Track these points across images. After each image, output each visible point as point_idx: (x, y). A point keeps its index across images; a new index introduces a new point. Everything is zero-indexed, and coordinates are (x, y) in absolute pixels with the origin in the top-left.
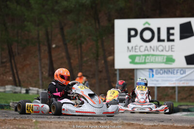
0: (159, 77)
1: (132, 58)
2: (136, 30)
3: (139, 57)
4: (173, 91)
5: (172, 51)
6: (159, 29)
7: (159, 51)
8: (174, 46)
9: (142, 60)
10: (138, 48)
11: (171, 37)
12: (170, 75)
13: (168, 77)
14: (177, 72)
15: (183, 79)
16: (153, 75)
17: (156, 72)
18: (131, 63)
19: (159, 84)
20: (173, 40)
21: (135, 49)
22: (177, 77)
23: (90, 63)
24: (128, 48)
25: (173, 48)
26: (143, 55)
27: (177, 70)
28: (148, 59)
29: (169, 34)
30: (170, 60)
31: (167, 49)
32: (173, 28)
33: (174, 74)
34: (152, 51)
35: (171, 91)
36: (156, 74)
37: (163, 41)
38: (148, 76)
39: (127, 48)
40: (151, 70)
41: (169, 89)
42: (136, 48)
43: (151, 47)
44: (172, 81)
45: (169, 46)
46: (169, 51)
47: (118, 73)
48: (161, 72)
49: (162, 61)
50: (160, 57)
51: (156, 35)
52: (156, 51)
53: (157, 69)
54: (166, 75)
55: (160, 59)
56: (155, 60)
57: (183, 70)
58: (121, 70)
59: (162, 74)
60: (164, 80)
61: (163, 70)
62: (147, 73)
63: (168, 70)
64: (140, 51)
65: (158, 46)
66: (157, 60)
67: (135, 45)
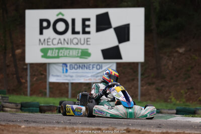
0: (73, 73)
2: (48, 21)
3: (52, 51)
4: (87, 88)
5: (87, 44)
6: (73, 21)
7: (74, 44)
9: (55, 54)
10: (51, 40)
11: (87, 29)
12: (86, 70)
13: (83, 73)
14: (93, 67)
15: (99, 75)
16: (67, 70)
17: (70, 67)
18: (43, 57)
19: (73, 80)
20: (89, 33)
21: (48, 42)
22: (93, 73)
24: (40, 40)
25: (89, 41)
26: (56, 49)
27: (93, 65)
28: (62, 53)
29: (84, 26)
30: (85, 54)
31: (82, 42)
32: (89, 20)
33: (90, 69)
35: (85, 87)
36: (70, 69)
37: (78, 33)
38: (62, 71)
39: (38, 40)
40: (65, 64)
41: (83, 85)
42: (49, 40)
43: (64, 40)
44: (88, 77)
46: (84, 44)
47: (29, 67)
48: (76, 67)
49: (77, 55)
50: (74, 51)
51: (70, 26)
52: (71, 44)
53: (71, 64)
54: (80, 70)
55: (74, 53)
56: (69, 54)
57: (99, 65)
58: (31, 64)
59: (77, 69)
60: (78, 76)
61: (78, 65)
62: (60, 68)
63: (83, 64)
64: (53, 44)
65: (72, 38)
66: (71, 54)
67: (48, 37)
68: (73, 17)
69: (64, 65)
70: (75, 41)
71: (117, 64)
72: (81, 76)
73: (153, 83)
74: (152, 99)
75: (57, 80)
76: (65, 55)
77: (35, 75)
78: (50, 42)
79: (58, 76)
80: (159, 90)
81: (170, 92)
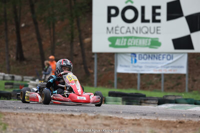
0: (142, 63)
1: (112, 41)
2: (116, 9)
3: (120, 40)
4: (159, 79)
5: (157, 33)
6: (143, 8)
8: (160, 27)
9: (123, 43)
10: (119, 29)
11: (157, 18)
12: (155, 61)
13: (152, 63)
14: (163, 58)
16: (136, 60)
17: (139, 57)
18: (110, 46)
19: (142, 71)
20: (159, 21)
21: (116, 30)
22: (163, 63)
23: (64, 45)
24: (108, 28)
25: (159, 30)
26: (125, 38)
27: (163, 55)
28: (131, 42)
29: (154, 14)
31: (152, 31)
32: (159, 7)
33: (160, 60)
34: (135, 32)
35: (156, 79)
36: (139, 59)
37: (148, 21)
38: (130, 61)
39: (106, 29)
40: (134, 54)
41: (154, 77)
42: (117, 29)
43: (133, 28)
44: (158, 67)
45: (154, 28)
46: (154, 33)
47: (95, 57)
48: (145, 57)
49: (146, 45)
50: (144, 40)
51: (139, 14)
52: (140, 33)
53: (140, 54)
54: (150, 61)
55: (144, 42)
56: (138, 43)
57: (170, 55)
58: (99, 54)
59: (146, 59)
60: (148, 67)
61: (148, 55)
62: (129, 58)
63: (153, 54)
64: (121, 33)
65: (141, 27)
66: (140, 43)
67: (116, 26)
68: (143, 5)
69: (133, 55)
70: (145, 30)
71: (189, 55)
72: (150, 67)
75: (126, 70)
76: (134, 44)
77: (104, 65)
78: (118, 30)
79: (126, 66)
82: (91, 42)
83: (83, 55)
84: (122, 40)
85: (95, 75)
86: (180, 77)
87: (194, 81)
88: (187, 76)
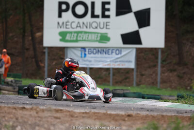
0: (92, 57)
1: (63, 35)
3: (70, 35)
4: (107, 73)
5: (107, 28)
6: (93, 4)
7: (93, 28)
8: (109, 22)
9: (74, 37)
10: (69, 24)
11: (107, 13)
12: (104, 55)
14: (112, 52)
15: (119, 60)
16: (85, 54)
17: (89, 52)
18: (61, 40)
19: (91, 65)
20: (108, 17)
21: (66, 25)
22: (112, 58)
23: (16, 39)
24: (58, 23)
25: (109, 25)
26: (75, 32)
27: (112, 50)
28: (81, 36)
29: (104, 10)
30: (104, 38)
31: (102, 26)
32: (109, 3)
33: (109, 54)
35: (105, 73)
36: (89, 54)
37: (98, 17)
38: (80, 55)
39: (57, 23)
40: (84, 48)
41: (102, 71)
42: (68, 24)
43: (83, 23)
44: (107, 62)
45: (104, 23)
46: (103, 28)
47: (46, 51)
48: (95, 51)
49: (95, 39)
50: (93, 35)
51: (89, 10)
52: (90, 28)
53: (90, 48)
54: (99, 55)
55: (93, 37)
56: (88, 38)
57: (118, 50)
58: (50, 48)
59: (95, 54)
60: (97, 61)
61: (97, 49)
62: (78, 53)
63: (102, 49)
64: (72, 28)
65: (91, 22)
66: (90, 38)
67: (66, 21)
69: (82, 50)
70: (94, 25)
71: (137, 49)
72: (100, 61)
73: (175, 70)
74: (173, 87)
77: (54, 59)
78: (68, 25)
80: (180, 77)
81: (192, 80)
82: (42, 37)
83: (35, 49)
84: (73, 35)
85: (46, 69)
86: (128, 71)
87: (142, 75)
88: (135, 70)
